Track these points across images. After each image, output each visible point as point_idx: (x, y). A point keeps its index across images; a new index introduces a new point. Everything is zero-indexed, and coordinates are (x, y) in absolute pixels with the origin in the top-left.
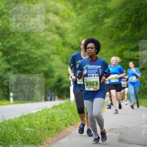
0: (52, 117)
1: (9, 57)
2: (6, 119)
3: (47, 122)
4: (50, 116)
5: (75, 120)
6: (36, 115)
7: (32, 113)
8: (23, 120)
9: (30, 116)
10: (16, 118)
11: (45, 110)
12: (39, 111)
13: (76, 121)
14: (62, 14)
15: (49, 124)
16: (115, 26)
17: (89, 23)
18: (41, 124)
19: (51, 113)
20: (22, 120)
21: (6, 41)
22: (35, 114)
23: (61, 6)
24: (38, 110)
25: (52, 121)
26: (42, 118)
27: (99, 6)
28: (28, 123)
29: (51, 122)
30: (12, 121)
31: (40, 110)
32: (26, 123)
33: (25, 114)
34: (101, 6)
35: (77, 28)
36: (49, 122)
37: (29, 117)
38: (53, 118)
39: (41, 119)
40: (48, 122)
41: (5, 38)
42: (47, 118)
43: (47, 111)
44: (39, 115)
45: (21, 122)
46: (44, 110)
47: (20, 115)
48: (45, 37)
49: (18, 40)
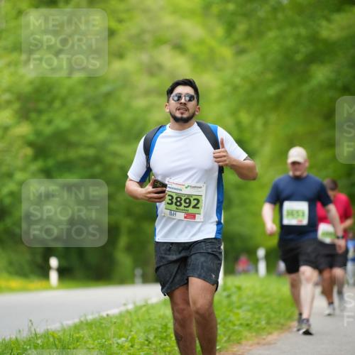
0: (162, 328)
1: (51, 162)
2: (38, 331)
3: (147, 343)
4: (155, 325)
5: (225, 339)
6: (119, 321)
7: (108, 315)
8: (84, 333)
9: (101, 323)
10: (65, 327)
11: (144, 309)
12: (128, 312)
13: (226, 342)
14: (194, 49)
15: (154, 347)
16: (340, 84)
17: (269, 76)
18: (132, 346)
19: (160, 317)
20: (81, 334)
21: (45, 118)
22: (117, 317)
23: (193, 29)
24: (123, 309)
25: (162, 338)
26: (134, 329)
27: (295, 31)
28: (96, 342)
29: (159, 341)
30: (53, 337)
31: (130, 307)
32: (90, 341)
33: (90, 317)
34: (303, 31)
35: (235, 88)
36: (154, 342)
37: (99, 326)
38: (165, 332)
39: (131, 331)
40: (150, 342)
41: (40, 112)
42: (148, 331)
43: (147, 311)
44: (126, 322)
45: (78, 340)
46: (141, 307)
47: (77, 321)
48: (148, 110)
49: (74, 116)
